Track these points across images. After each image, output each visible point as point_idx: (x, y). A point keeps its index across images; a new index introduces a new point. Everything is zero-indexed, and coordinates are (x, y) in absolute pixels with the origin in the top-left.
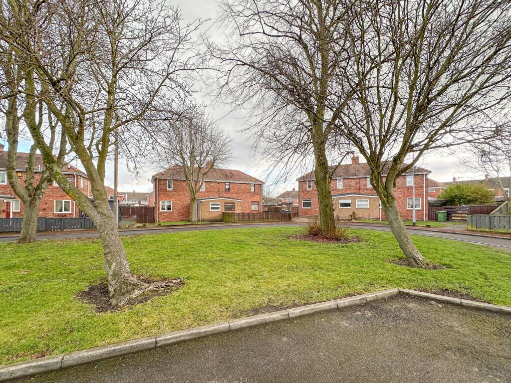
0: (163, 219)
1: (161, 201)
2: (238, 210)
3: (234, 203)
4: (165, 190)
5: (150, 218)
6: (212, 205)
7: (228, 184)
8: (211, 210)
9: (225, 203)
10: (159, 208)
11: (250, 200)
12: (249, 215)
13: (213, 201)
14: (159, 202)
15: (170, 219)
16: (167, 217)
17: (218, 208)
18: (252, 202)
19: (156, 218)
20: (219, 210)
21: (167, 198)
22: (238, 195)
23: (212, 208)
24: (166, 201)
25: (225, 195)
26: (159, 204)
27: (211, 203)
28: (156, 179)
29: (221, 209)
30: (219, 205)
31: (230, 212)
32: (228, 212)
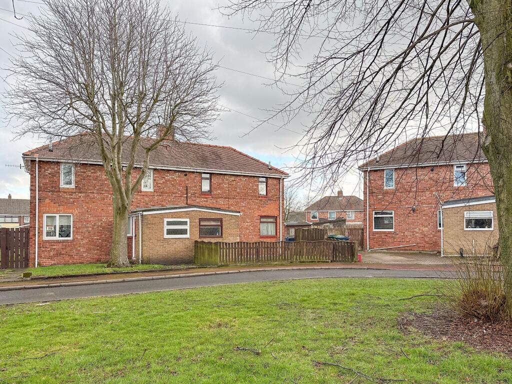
0: (51, 258)
1: (45, 215)
2: (231, 236)
3: (221, 220)
4: (56, 189)
5: (17, 256)
6: (169, 223)
7: (208, 176)
8: (166, 236)
9: (200, 220)
10: (40, 233)
11: (257, 214)
12: (257, 246)
13: (173, 215)
14: (41, 217)
15: (67, 258)
16: (58, 254)
17: (184, 232)
18: (262, 217)
19: (31, 256)
20: (188, 236)
21: (61, 208)
22: (231, 201)
23: (170, 232)
24: (57, 216)
25: (202, 201)
26: (41, 223)
27: (166, 220)
28: (33, 161)
29: (191, 234)
30: (185, 223)
31: (213, 241)
32: (206, 240)
